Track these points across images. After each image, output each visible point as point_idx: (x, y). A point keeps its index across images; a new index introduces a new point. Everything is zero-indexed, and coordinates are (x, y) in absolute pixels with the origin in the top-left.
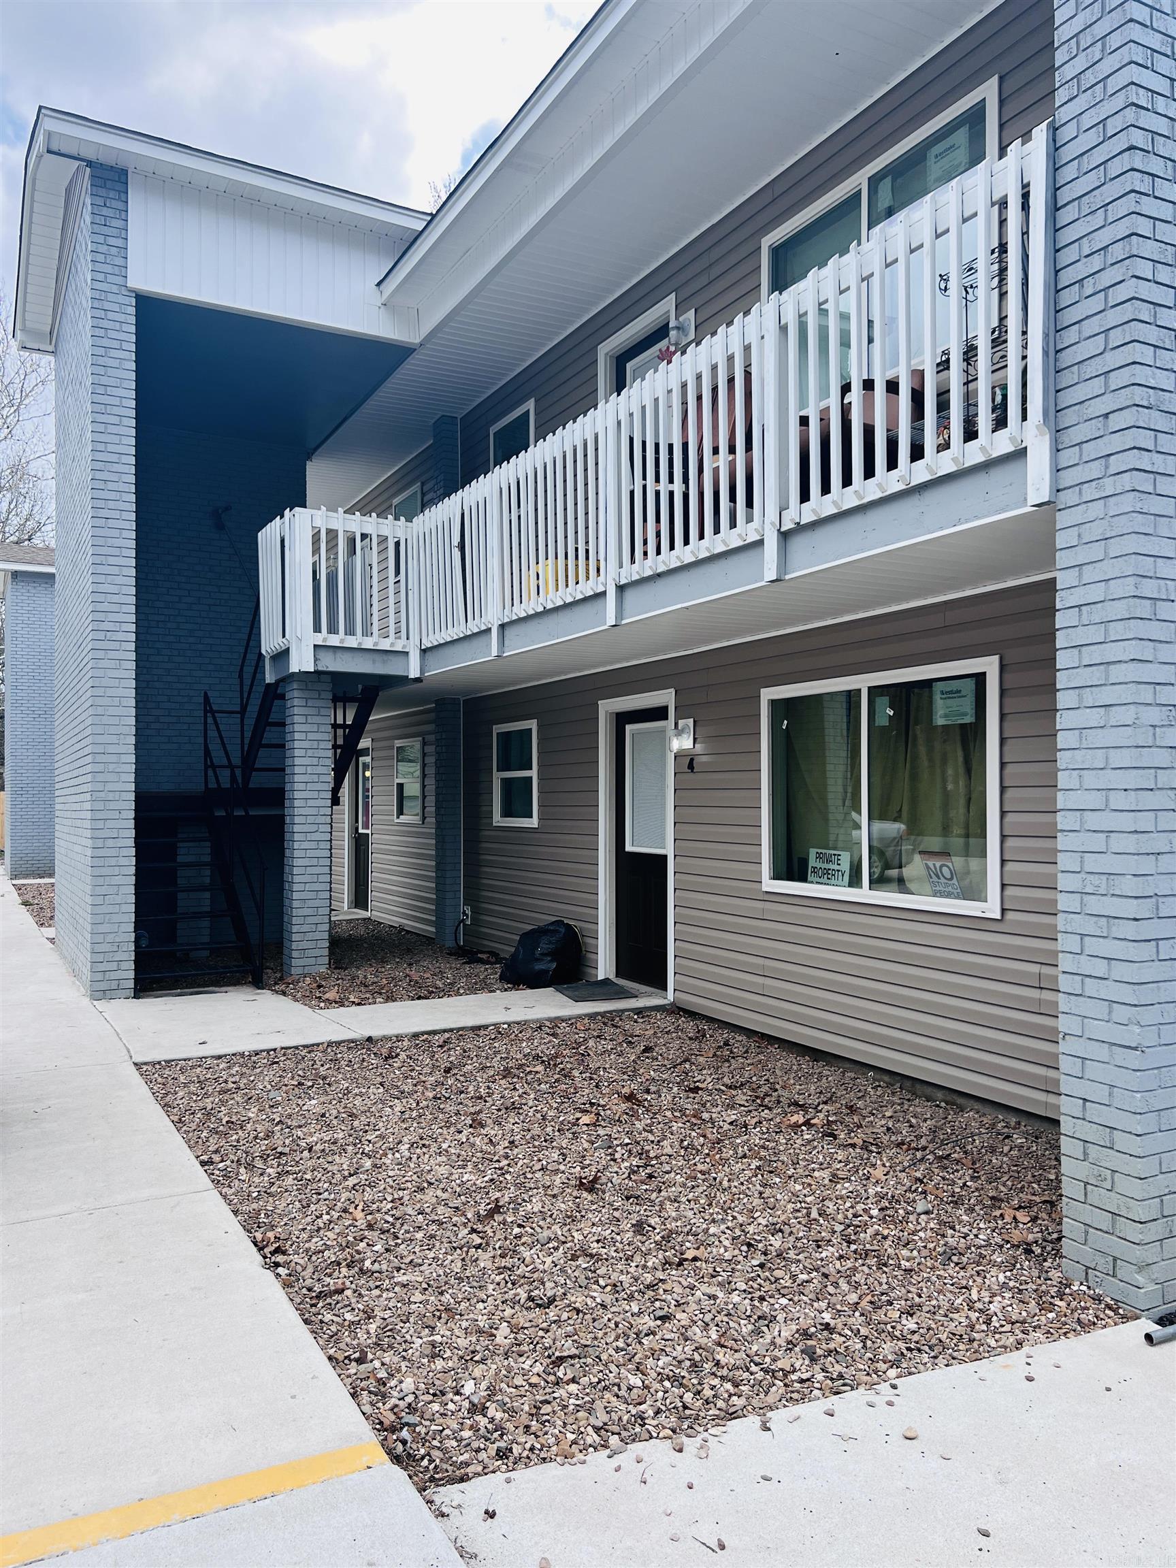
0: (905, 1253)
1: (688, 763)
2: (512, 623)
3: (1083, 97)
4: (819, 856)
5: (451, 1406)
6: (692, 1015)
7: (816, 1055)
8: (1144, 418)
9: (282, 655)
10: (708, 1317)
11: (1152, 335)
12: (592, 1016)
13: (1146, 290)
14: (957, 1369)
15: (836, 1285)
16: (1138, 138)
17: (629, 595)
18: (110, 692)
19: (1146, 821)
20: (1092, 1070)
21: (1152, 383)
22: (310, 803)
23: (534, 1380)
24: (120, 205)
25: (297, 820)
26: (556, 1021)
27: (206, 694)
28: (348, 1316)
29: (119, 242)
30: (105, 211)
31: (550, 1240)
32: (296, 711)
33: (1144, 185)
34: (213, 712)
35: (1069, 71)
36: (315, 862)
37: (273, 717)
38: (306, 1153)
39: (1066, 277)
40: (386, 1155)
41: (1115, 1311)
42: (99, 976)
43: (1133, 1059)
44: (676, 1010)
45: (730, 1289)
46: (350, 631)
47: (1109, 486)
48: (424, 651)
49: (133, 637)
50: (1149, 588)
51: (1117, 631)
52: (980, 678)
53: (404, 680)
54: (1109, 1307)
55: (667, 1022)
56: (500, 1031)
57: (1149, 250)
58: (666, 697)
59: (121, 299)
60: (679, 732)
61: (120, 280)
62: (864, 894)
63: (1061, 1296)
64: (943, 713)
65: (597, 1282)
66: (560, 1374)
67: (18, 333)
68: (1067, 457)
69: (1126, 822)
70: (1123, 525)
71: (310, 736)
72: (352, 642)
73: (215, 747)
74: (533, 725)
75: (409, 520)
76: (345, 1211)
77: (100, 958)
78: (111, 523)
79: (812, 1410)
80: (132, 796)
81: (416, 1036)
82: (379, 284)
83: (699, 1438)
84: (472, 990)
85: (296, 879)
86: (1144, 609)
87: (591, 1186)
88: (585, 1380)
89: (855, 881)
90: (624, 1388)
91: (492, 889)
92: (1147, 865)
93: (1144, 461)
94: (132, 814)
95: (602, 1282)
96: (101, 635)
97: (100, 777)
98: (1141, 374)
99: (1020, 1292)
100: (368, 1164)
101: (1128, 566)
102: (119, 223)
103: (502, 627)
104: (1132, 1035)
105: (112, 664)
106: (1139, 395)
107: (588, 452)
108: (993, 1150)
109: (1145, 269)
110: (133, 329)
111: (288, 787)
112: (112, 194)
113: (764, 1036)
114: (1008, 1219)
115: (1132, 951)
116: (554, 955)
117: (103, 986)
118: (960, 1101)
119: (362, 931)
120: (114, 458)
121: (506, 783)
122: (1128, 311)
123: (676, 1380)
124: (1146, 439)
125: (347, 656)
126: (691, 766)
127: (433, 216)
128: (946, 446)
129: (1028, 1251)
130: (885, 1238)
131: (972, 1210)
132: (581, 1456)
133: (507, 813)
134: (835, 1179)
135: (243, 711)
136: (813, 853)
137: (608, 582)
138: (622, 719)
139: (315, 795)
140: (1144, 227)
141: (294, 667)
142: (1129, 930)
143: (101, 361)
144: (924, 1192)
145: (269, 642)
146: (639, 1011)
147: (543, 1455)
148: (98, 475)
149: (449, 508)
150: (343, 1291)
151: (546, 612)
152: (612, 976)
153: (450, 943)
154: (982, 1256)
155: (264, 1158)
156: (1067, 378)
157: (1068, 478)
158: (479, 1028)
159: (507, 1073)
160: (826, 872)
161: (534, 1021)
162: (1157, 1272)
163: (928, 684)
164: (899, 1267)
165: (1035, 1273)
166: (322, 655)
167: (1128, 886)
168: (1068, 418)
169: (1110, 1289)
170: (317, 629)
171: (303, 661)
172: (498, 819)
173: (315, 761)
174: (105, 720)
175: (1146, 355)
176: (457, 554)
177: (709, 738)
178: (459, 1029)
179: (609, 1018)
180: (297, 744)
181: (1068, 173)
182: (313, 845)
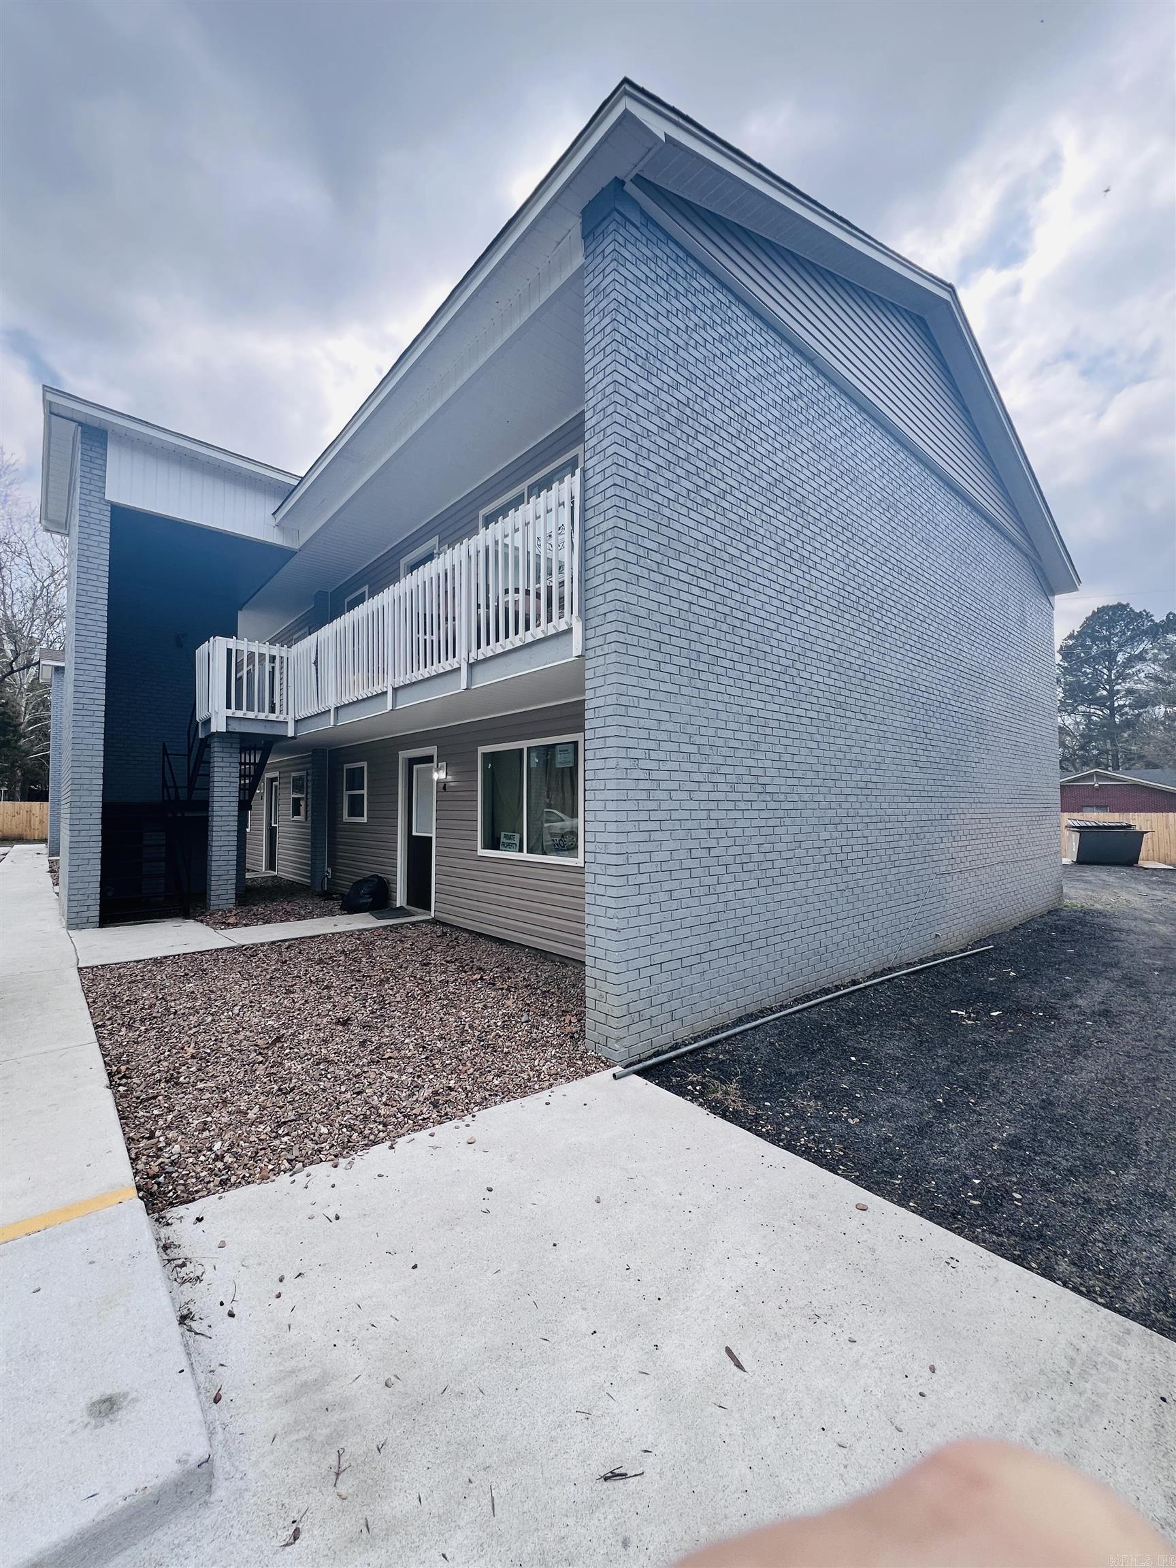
0: (508, 1044)
1: (443, 786)
2: (342, 706)
3: (595, 458)
4: (506, 836)
5: (202, 1158)
6: (444, 924)
7: (502, 942)
8: (621, 616)
9: (207, 722)
10: (384, 1090)
11: (625, 576)
12: (385, 928)
13: (621, 554)
14: (513, 1102)
15: (464, 1065)
16: (619, 481)
17: (399, 693)
18: (85, 741)
19: (622, 816)
20: (599, 942)
21: (625, 600)
22: (224, 809)
23: (263, 1137)
24: (101, 451)
25: (215, 819)
26: (361, 931)
27: (164, 745)
28: (156, 1112)
29: (101, 473)
30: (90, 453)
31: (306, 1055)
32: (216, 754)
33: (622, 503)
34: (168, 755)
35: (591, 443)
36: (227, 843)
37: (205, 759)
38: (172, 1016)
39: (590, 544)
40: (223, 1013)
41: (605, 1064)
42: (74, 915)
43: (615, 935)
44: (435, 922)
45: (401, 1072)
46: (250, 708)
47: (606, 649)
48: (297, 722)
49: (103, 708)
50: (623, 700)
51: (609, 721)
52: (576, 743)
53: (285, 737)
54: (602, 1062)
55: (427, 929)
56: (326, 938)
57: (624, 535)
58: (432, 750)
59: (101, 506)
60: (438, 769)
61: (101, 495)
62: (525, 856)
63: (581, 1059)
64: (561, 761)
65: (326, 1077)
66: (280, 1132)
67: (43, 521)
68: (591, 633)
69: (613, 816)
70: (612, 669)
71: (225, 770)
72: (251, 715)
73: (168, 776)
74: (365, 764)
75: (289, 647)
76: (183, 1049)
77: (75, 904)
78: (89, 639)
79: (422, 1135)
80: (100, 805)
81: (273, 943)
82: (274, 514)
83: (350, 1159)
84: (321, 915)
85: (214, 853)
86: (622, 711)
87: (345, 1023)
88: (294, 1134)
89: (521, 850)
90: (317, 1135)
91: (343, 858)
92: (623, 838)
93: (622, 638)
94: (100, 816)
95: (329, 1076)
96: (81, 707)
97: (77, 793)
98: (620, 595)
99: (561, 1058)
100: (209, 1019)
101: (613, 689)
102: (100, 462)
103: (337, 709)
104: (615, 924)
105: (87, 724)
106: (619, 605)
107: (379, 614)
108: (573, 986)
109: (622, 544)
110: (108, 525)
111: (211, 799)
112: (96, 444)
113: (477, 933)
114: (567, 1021)
115: (615, 881)
116: (371, 894)
117: (77, 921)
118: (566, 961)
119: (270, 883)
120: (93, 600)
121: (352, 797)
122: (613, 564)
123: (351, 1128)
124: (623, 628)
125: (247, 723)
126: (444, 788)
127: (303, 478)
128: (538, 625)
129: (572, 1037)
130: (500, 1037)
131: (551, 1018)
132: (274, 1178)
133: (351, 814)
134: (485, 1007)
135: (189, 756)
136: (503, 834)
137: (388, 684)
138: (412, 762)
139: (228, 804)
140: (622, 524)
141: (213, 730)
142: (612, 870)
143: (85, 542)
144: (529, 1011)
145: (200, 715)
146: (413, 924)
147: (250, 1180)
148: (81, 609)
149: (311, 640)
150: (157, 1097)
151: (359, 701)
152: (404, 905)
153: (318, 889)
154: (548, 1042)
155: (142, 1021)
156: (590, 594)
157: (591, 643)
158: (314, 937)
159: (321, 961)
160: (509, 844)
161: (349, 932)
162: (626, 1042)
163: (554, 746)
164: (502, 1052)
165: (572, 1048)
166: (232, 723)
167: (613, 848)
168: (591, 614)
169: (604, 1053)
170: (229, 706)
171: (218, 725)
172: (346, 818)
173: (228, 784)
174: (81, 758)
175: (623, 586)
176: (313, 667)
177: (455, 774)
178: (301, 938)
179: (394, 928)
180: (216, 774)
181: (590, 493)
182: (226, 833)
